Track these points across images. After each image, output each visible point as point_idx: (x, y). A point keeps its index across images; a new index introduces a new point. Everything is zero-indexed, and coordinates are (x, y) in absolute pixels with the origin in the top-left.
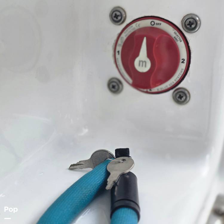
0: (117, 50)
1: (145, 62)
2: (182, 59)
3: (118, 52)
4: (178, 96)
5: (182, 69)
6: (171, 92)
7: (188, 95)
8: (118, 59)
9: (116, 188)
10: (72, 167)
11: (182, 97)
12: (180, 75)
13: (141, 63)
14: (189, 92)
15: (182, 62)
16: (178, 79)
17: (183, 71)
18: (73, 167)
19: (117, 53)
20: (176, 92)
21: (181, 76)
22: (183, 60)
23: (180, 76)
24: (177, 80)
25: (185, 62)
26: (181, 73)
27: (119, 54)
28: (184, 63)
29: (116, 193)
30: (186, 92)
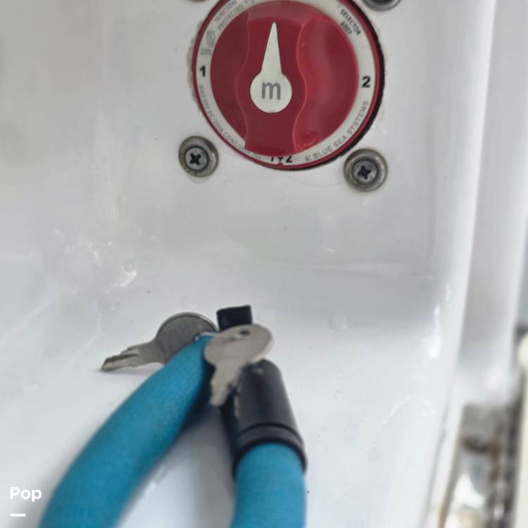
0: (199, 66)
1: (278, 86)
2: (365, 78)
3: (203, 69)
4: (358, 170)
5: (365, 103)
6: (341, 161)
7: (382, 167)
8: (202, 87)
9: (237, 402)
10: (110, 365)
11: (369, 171)
12: (359, 118)
13: (268, 89)
14: (383, 159)
15: (365, 85)
16: (356, 128)
17: (368, 107)
18: (112, 365)
19: (199, 73)
20: (353, 160)
21: (362, 119)
22: (366, 80)
23: (360, 120)
24: (354, 131)
25: (372, 83)
26: (362, 113)
27: (204, 74)
28: (368, 86)
29: (237, 413)
30: (377, 159)
